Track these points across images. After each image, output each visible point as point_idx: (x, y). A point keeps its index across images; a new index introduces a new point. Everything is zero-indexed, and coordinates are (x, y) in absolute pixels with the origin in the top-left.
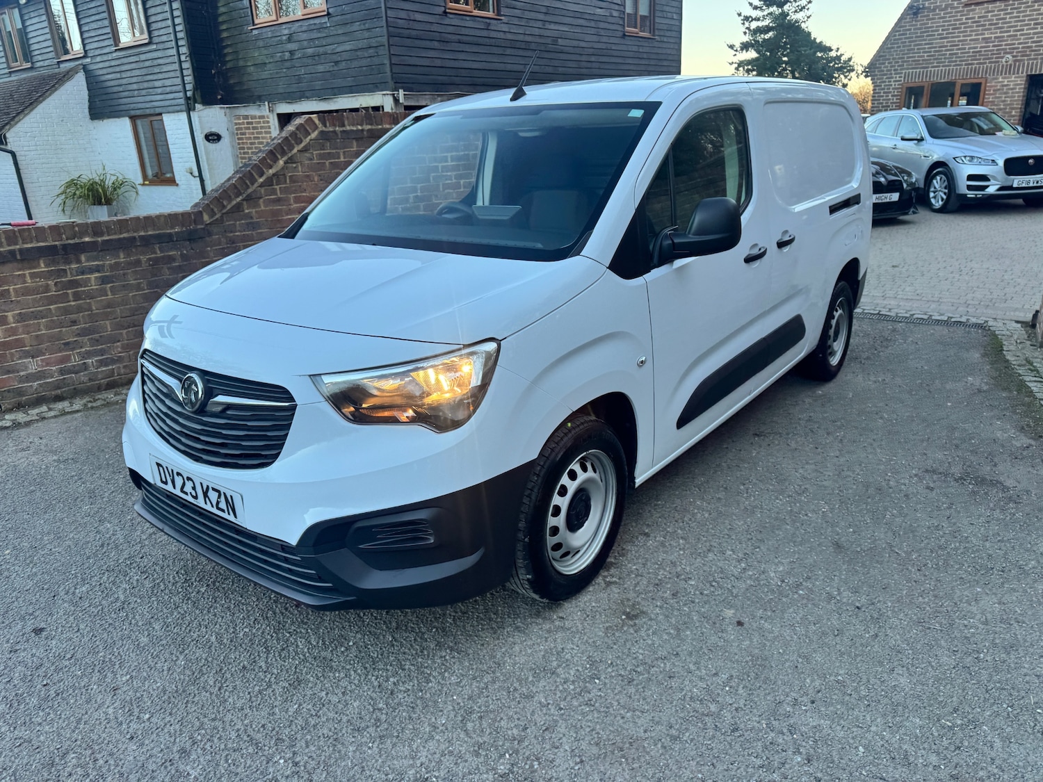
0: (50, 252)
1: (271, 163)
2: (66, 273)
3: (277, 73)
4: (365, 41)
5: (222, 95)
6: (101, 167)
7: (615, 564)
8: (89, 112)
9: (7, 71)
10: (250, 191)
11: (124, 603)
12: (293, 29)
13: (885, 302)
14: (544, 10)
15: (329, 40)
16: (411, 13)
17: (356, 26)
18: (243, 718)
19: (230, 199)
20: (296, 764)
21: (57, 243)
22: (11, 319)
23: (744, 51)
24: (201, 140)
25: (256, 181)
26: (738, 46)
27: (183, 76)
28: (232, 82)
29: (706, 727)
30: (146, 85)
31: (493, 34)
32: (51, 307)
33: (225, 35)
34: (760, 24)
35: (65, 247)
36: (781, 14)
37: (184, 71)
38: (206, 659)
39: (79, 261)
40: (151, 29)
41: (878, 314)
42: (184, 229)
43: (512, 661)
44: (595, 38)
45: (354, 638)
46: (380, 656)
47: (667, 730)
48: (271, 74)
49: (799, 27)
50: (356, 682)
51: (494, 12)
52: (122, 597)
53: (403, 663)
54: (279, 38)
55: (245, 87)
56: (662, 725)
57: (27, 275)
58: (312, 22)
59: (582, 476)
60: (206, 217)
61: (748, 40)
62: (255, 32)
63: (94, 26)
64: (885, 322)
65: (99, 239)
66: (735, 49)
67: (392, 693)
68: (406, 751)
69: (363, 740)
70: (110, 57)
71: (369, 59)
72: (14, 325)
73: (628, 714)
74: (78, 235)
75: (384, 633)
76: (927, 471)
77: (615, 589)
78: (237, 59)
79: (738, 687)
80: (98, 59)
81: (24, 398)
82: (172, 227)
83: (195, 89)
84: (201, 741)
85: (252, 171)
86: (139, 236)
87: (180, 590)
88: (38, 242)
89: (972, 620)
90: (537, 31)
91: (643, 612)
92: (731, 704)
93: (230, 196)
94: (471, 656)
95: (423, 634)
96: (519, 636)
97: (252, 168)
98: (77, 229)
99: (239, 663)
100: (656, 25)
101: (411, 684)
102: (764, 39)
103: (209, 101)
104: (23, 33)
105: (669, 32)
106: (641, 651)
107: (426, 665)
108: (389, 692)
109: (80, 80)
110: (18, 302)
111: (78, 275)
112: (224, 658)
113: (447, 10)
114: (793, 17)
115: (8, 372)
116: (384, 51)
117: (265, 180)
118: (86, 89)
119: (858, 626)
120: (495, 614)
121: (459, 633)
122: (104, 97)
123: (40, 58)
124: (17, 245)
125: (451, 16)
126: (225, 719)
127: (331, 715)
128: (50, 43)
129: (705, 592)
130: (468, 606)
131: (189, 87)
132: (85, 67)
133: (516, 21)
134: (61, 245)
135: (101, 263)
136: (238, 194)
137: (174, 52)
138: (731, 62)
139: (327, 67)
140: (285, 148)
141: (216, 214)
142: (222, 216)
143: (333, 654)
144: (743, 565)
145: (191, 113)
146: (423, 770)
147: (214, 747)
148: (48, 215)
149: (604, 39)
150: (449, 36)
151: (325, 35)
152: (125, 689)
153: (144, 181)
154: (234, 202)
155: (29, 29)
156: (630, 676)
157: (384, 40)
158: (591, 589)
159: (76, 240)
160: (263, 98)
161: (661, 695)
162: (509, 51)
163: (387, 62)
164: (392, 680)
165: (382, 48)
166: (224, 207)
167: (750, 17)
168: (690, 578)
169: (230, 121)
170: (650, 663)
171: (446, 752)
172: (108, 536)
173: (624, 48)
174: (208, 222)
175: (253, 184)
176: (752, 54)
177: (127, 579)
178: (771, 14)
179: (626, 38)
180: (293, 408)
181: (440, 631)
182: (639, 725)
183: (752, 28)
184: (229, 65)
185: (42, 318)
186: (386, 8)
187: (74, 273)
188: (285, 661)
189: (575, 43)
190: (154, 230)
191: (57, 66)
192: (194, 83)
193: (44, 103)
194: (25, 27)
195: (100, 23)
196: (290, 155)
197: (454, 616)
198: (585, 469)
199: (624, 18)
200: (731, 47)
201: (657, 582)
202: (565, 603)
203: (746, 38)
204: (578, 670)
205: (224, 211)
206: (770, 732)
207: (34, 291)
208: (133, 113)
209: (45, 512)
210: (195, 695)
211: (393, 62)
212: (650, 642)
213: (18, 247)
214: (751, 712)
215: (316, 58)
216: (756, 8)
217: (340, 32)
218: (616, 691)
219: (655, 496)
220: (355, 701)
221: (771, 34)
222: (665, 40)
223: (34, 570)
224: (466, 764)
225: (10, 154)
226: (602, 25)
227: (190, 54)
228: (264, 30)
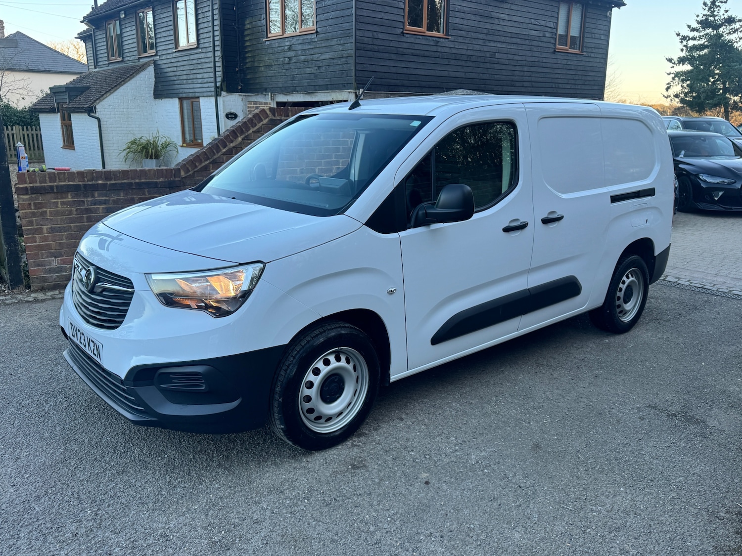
0: (76, 188)
1: (233, 139)
2: (84, 203)
3: (279, 73)
4: (340, 52)
5: (241, 86)
6: (156, 132)
7: (366, 434)
8: (154, 93)
9: (107, 62)
10: (215, 157)
11: (46, 413)
12: (293, 41)
13: (715, 279)
14: (485, 31)
15: (316, 51)
16: (375, 34)
17: (334, 42)
18: (80, 486)
19: (201, 162)
20: (96, 515)
21: (81, 183)
22: (45, 230)
23: (681, 65)
24: (223, 118)
25: (221, 150)
26: (675, 59)
27: (215, 72)
28: (248, 77)
29: (360, 539)
30: (192, 77)
31: (440, 49)
32: (72, 225)
33: (248, 44)
34: (696, 43)
35: (85, 186)
36: (715, 35)
37: (217, 68)
38: (76, 451)
39: (93, 196)
40: (200, 38)
41: (702, 287)
42: (166, 180)
43: (260, 482)
44: (528, 53)
45: (171, 452)
46: (179, 466)
47: (333, 536)
48: (275, 73)
49: (732, 46)
50: (157, 477)
51: (443, 33)
52: (47, 409)
53: (191, 472)
54: (283, 48)
55: (257, 81)
56: (331, 533)
57: (59, 202)
58: (305, 37)
59: (334, 364)
60: (183, 173)
61: (685, 55)
62: (267, 43)
63: (164, 34)
64: (704, 294)
65: (108, 183)
66: (673, 62)
67: (174, 487)
68: (165, 519)
69: (142, 509)
70: (171, 56)
71: (341, 66)
72: (46, 235)
73: (314, 523)
74: (95, 179)
75: (189, 453)
76: (650, 406)
77: (356, 450)
78: (254, 61)
79: (397, 520)
80: (164, 57)
81: (46, 284)
82: (158, 179)
83: (223, 81)
84: (51, 493)
85: (218, 144)
86: (135, 182)
87: (82, 410)
88: (69, 181)
89: (599, 507)
90: (477, 47)
91: (365, 466)
92: (385, 529)
93: (201, 160)
94: (235, 475)
95: (213, 457)
96: (273, 468)
97: (218, 142)
98: (95, 175)
99: (94, 456)
100: (585, 43)
101: (189, 484)
102: (699, 55)
103: (231, 90)
104: (120, 37)
105: (596, 50)
106: (347, 488)
107: (205, 475)
108: (173, 486)
109: (151, 70)
110: (51, 220)
111: (91, 205)
112: (87, 452)
113: (404, 32)
114: (728, 38)
115: (39, 265)
116: (352, 61)
117: (226, 151)
118: (154, 77)
119: (511, 498)
120: (266, 453)
121: (236, 460)
122: (165, 84)
123: (128, 54)
124: (55, 182)
125: (407, 36)
126: (70, 485)
127: (132, 493)
128: (135, 45)
129: (417, 460)
130: (251, 446)
131: (219, 79)
132: (155, 62)
133: (460, 40)
134: (83, 184)
135: (108, 198)
136: (208, 159)
137: (211, 54)
138: (669, 72)
139: (313, 70)
140: (244, 129)
141: (190, 171)
142: (194, 173)
143: (152, 460)
144: (457, 448)
145: (218, 98)
146: (168, 531)
147: (56, 498)
148: (117, 163)
149: (537, 54)
150: (405, 51)
151: (313, 47)
152: (23, 459)
153: (183, 143)
154: (204, 164)
155: (125, 35)
156: (329, 502)
157: (353, 52)
158: (340, 447)
159: (94, 182)
160: (268, 90)
161: (343, 515)
162: (452, 62)
163: (353, 68)
164: (179, 480)
165: (351, 58)
166: (196, 167)
167: (688, 36)
168: (413, 451)
169: (245, 105)
170: (348, 496)
171: (188, 524)
172: (56, 373)
173: (555, 61)
174: (183, 176)
175: (218, 153)
176: (687, 67)
177: (55, 400)
178: (706, 34)
179: (556, 53)
180: (132, 293)
181: (225, 457)
182: (317, 530)
183: (689, 46)
184: (248, 65)
185: (65, 232)
186: (356, 29)
187: (90, 204)
188: (121, 459)
189: (510, 57)
190: (146, 179)
191: (138, 61)
192: (222, 76)
193: (124, 85)
194: (121, 33)
195: (168, 33)
196: (246, 134)
197: (239, 450)
198: (338, 359)
199: (556, 38)
200: (670, 60)
201: (388, 449)
202: (316, 453)
203: (683, 54)
204: (299, 493)
205: (196, 170)
206: (400, 549)
207: (63, 214)
208: (181, 95)
209: (27, 355)
210: (60, 469)
211: (357, 69)
212: (357, 484)
213: (56, 184)
214: (395, 535)
215: (306, 63)
216: (693, 30)
217: (323, 45)
218: (315, 509)
219: (425, 396)
220: (150, 487)
221: (706, 51)
222: (592, 55)
223: (4, 387)
224: (196, 533)
225: (97, 120)
226: (535, 43)
227: (222, 57)
228: (273, 42)
